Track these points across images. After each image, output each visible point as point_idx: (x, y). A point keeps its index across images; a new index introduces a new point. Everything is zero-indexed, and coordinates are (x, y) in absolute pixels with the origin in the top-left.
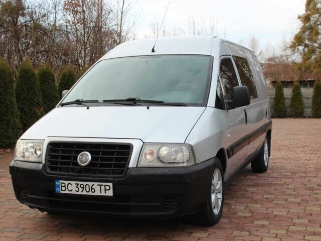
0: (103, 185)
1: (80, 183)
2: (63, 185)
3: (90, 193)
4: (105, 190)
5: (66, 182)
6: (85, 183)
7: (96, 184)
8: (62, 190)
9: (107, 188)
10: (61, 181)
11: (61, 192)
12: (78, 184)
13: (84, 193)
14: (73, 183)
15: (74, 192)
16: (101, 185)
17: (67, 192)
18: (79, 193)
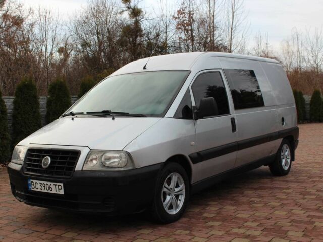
1: (43, 182)
2: (33, 183)
3: (49, 191)
4: (59, 189)
5: (35, 181)
6: (45, 183)
7: (53, 183)
8: (32, 188)
9: (60, 187)
10: (31, 181)
12: (41, 183)
13: (46, 191)
14: (38, 182)
15: (39, 190)
16: (56, 185)
17: (35, 189)
18: (43, 191)
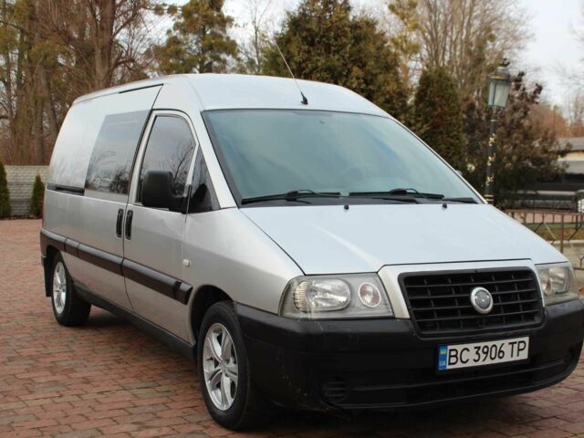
0: (515, 343)
1: (482, 345)
2: (454, 353)
4: (519, 350)
5: (459, 347)
6: (490, 344)
8: (450, 364)
9: (522, 346)
10: (450, 347)
11: (449, 367)
12: (479, 348)
13: (488, 361)
14: (471, 346)
15: (471, 364)
16: (512, 344)
17: (459, 365)
18: (480, 363)
